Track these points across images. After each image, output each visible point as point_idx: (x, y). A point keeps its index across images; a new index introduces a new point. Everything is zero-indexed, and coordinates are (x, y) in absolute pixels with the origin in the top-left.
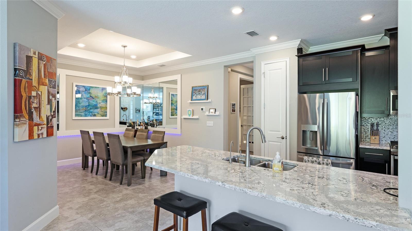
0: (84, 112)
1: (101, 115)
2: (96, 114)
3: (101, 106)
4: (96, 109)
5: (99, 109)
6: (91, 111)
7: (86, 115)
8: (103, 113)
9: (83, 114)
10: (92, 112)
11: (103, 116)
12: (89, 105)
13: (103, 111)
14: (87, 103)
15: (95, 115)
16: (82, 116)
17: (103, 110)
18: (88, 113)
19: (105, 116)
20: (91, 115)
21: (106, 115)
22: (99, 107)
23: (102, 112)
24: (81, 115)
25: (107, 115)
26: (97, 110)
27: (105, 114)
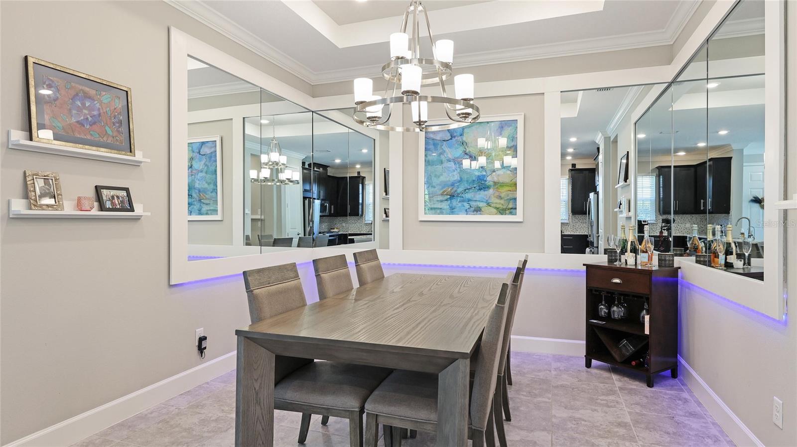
0: (446, 200)
1: (497, 208)
2: (481, 205)
3: (496, 179)
4: (480, 189)
5: (491, 191)
6: (468, 196)
7: (452, 210)
8: (502, 202)
9: (445, 207)
10: (469, 200)
11: (502, 211)
12: (461, 181)
13: (502, 195)
14: (455, 173)
15: (478, 210)
16: (442, 213)
17: (504, 191)
18: (460, 204)
19: (511, 213)
20: (466, 211)
21: (512, 210)
22: (491, 183)
23: (500, 198)
24: (441, 208)
25: (516, 209)
26: (486, 193)
27: (510, 206)
